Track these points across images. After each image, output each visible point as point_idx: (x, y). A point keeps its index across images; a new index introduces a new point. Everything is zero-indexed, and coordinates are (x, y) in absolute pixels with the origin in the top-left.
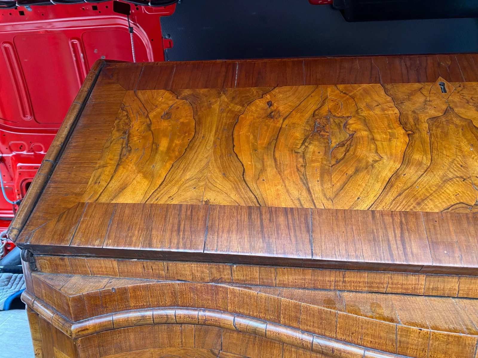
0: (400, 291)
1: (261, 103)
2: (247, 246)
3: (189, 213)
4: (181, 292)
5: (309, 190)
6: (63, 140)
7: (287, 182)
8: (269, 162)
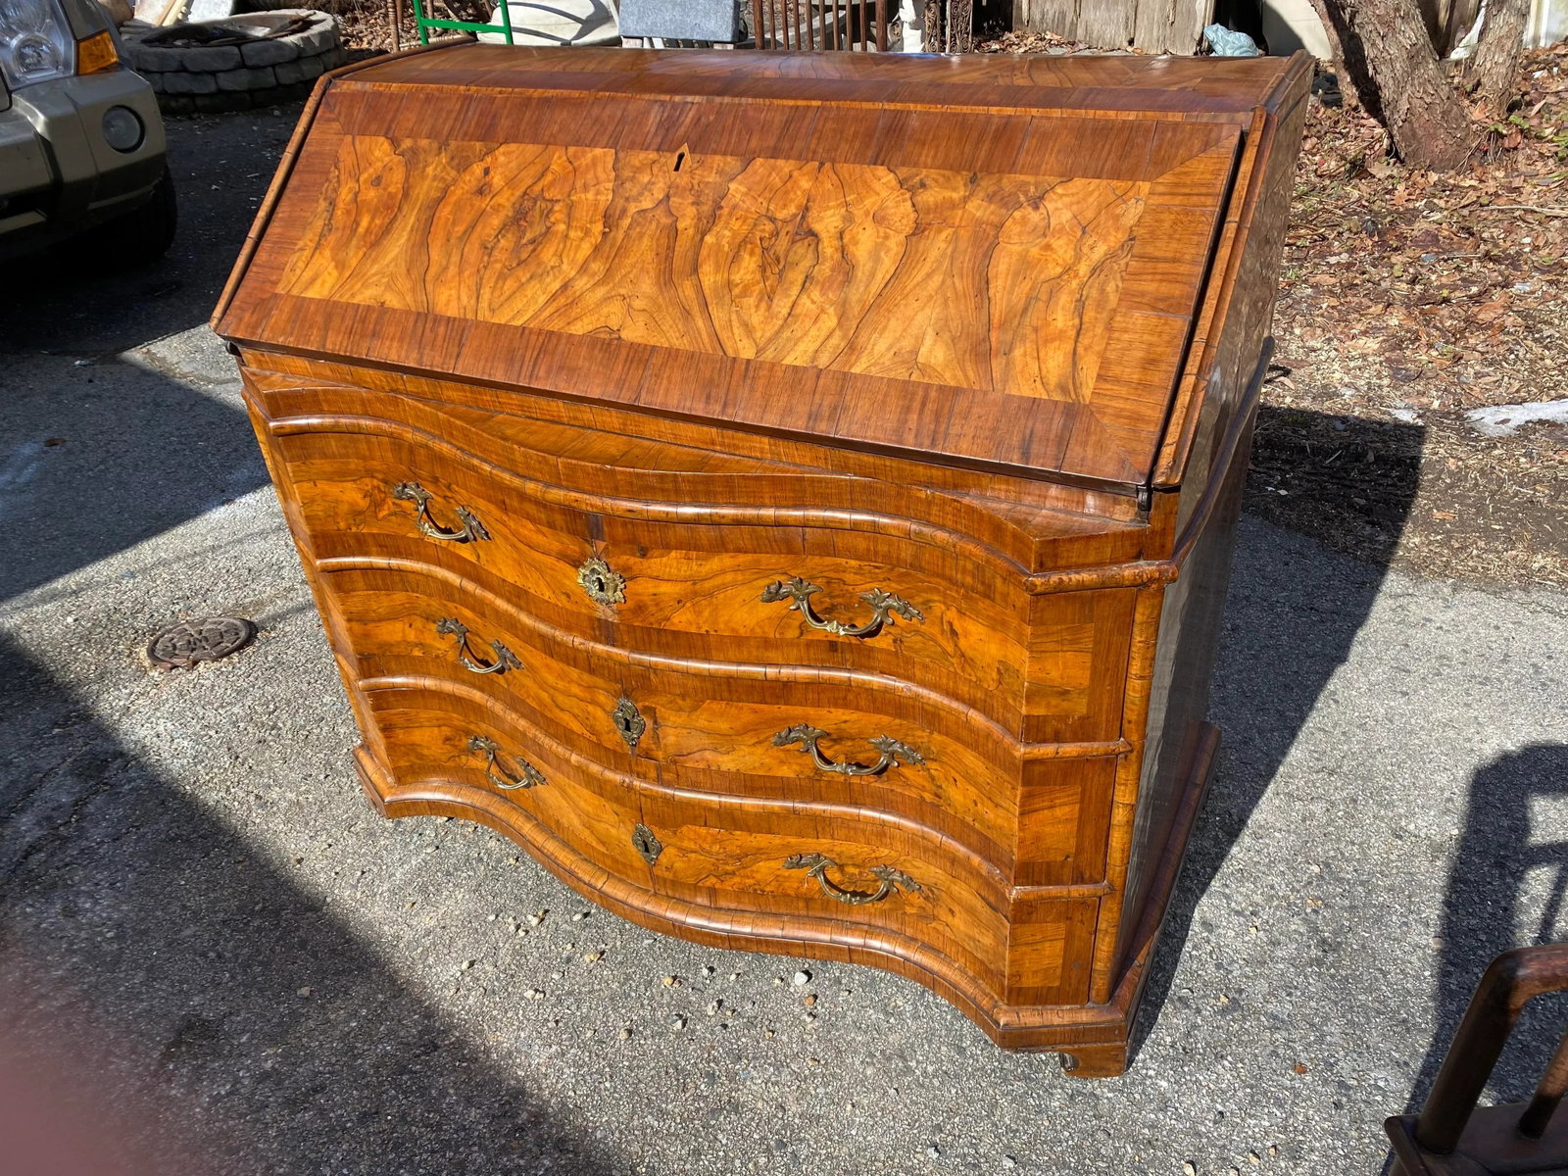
1: (478, 170)
2: (403, 354)
3: (364, 314)
5: (478, 297)
7: (462, 285)
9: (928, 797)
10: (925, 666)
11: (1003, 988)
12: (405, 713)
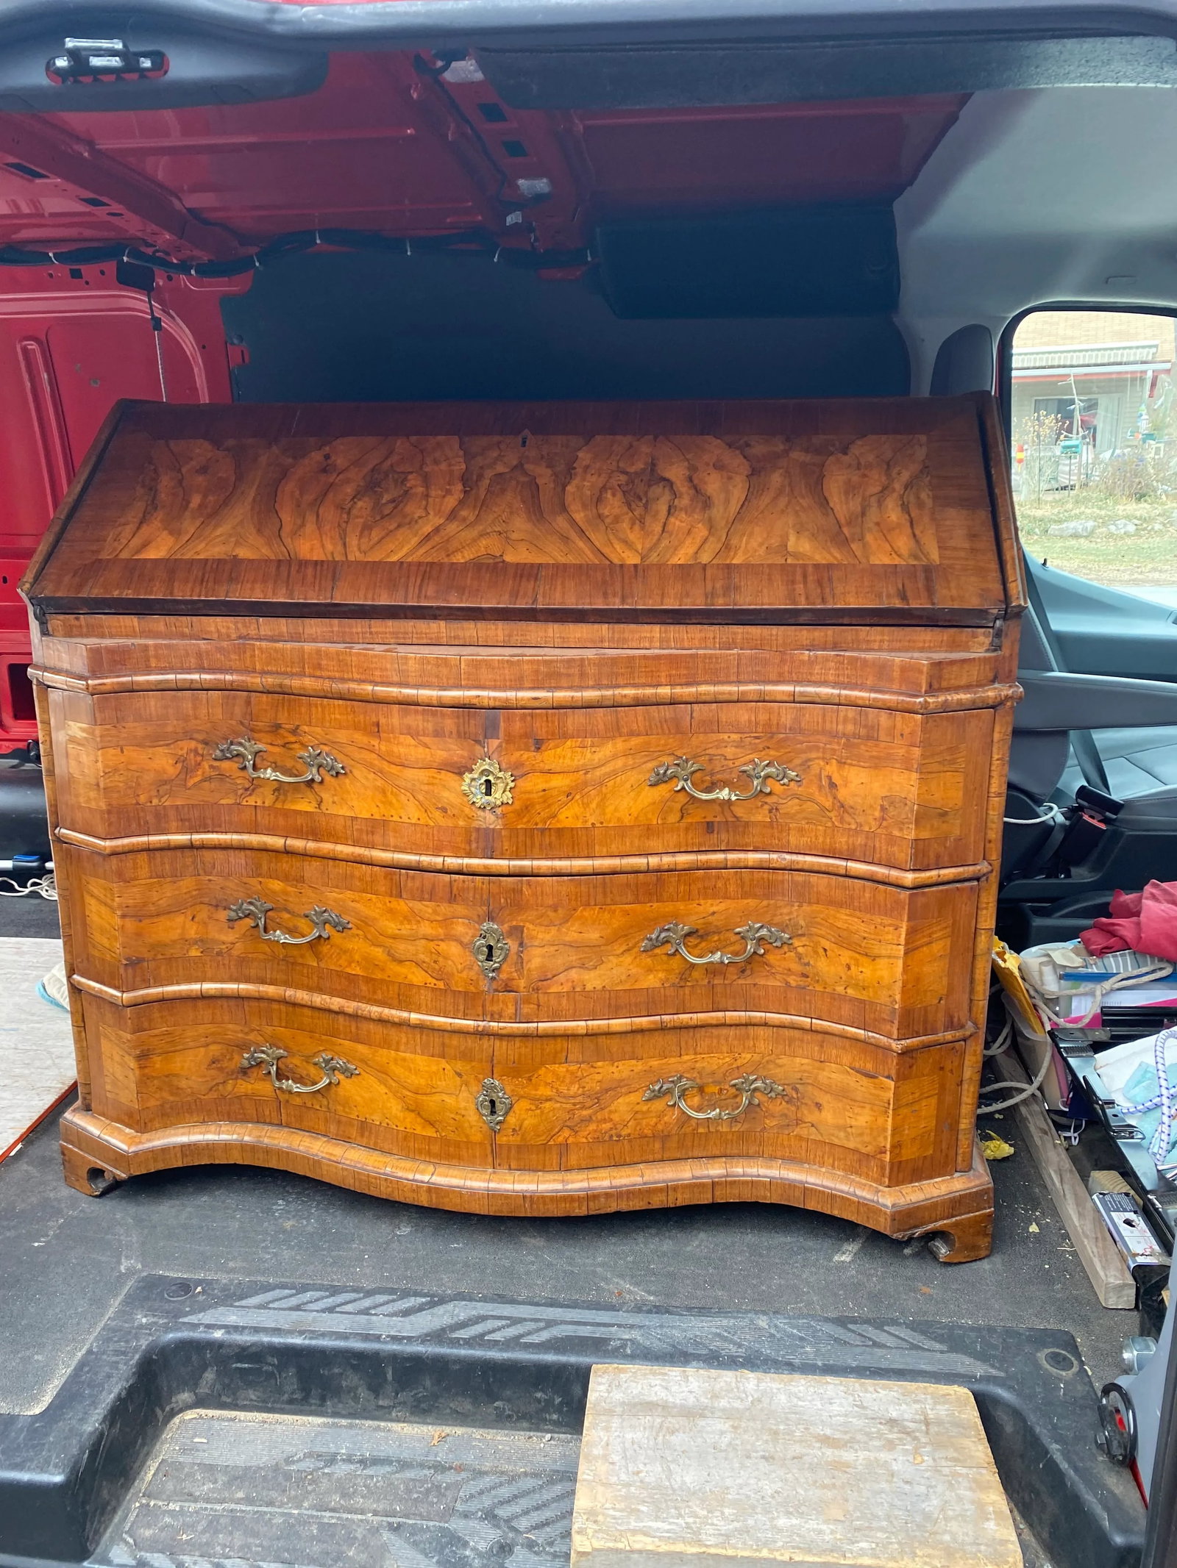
0: (425, 641)
1: (317, 456)
2: (270, 593)
3: (215, 566)
4: (207, 653)
5: (345, 544)
6: (75, 497)
7: (324, 537)
8: (311, 518)
9: (793, 981)
10: (801, 830)
11: (883, 1168)
12: (169, 1033)
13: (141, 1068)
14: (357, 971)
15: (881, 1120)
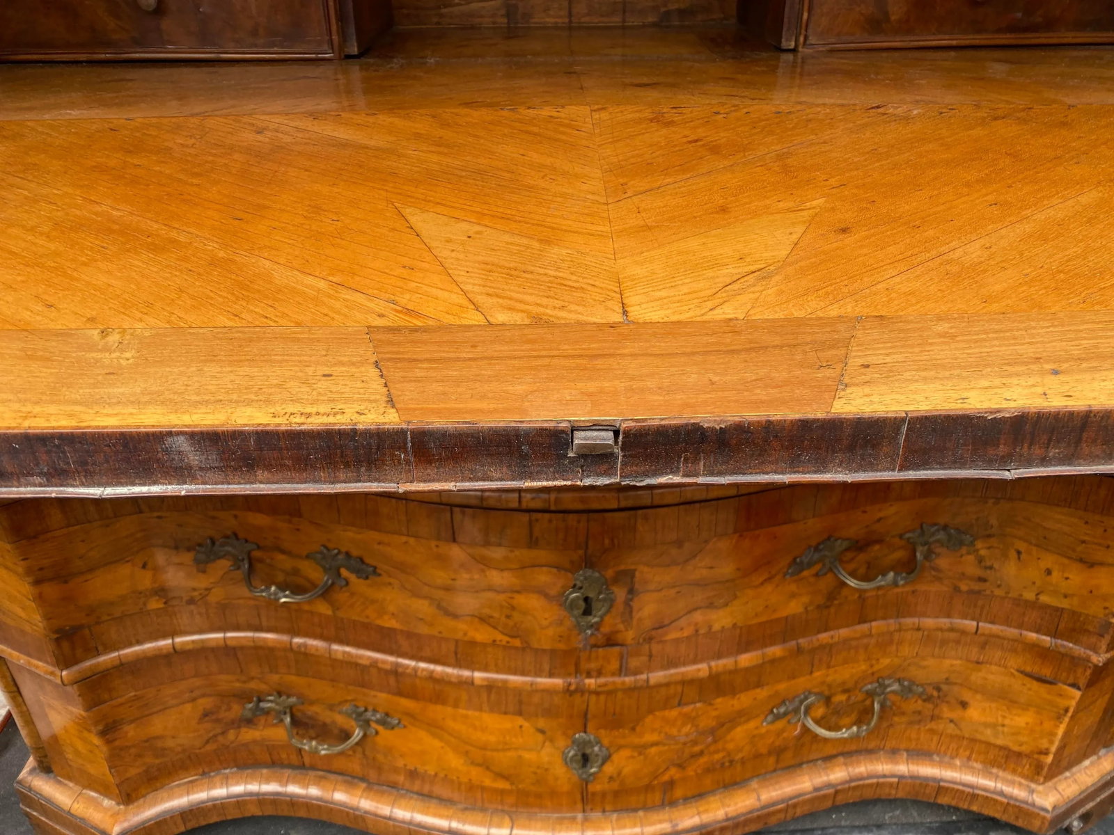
12: (137, 698)
13: (108, 742)
14: (393, 624)
15: (1048, 725)
